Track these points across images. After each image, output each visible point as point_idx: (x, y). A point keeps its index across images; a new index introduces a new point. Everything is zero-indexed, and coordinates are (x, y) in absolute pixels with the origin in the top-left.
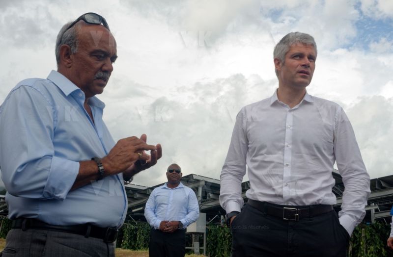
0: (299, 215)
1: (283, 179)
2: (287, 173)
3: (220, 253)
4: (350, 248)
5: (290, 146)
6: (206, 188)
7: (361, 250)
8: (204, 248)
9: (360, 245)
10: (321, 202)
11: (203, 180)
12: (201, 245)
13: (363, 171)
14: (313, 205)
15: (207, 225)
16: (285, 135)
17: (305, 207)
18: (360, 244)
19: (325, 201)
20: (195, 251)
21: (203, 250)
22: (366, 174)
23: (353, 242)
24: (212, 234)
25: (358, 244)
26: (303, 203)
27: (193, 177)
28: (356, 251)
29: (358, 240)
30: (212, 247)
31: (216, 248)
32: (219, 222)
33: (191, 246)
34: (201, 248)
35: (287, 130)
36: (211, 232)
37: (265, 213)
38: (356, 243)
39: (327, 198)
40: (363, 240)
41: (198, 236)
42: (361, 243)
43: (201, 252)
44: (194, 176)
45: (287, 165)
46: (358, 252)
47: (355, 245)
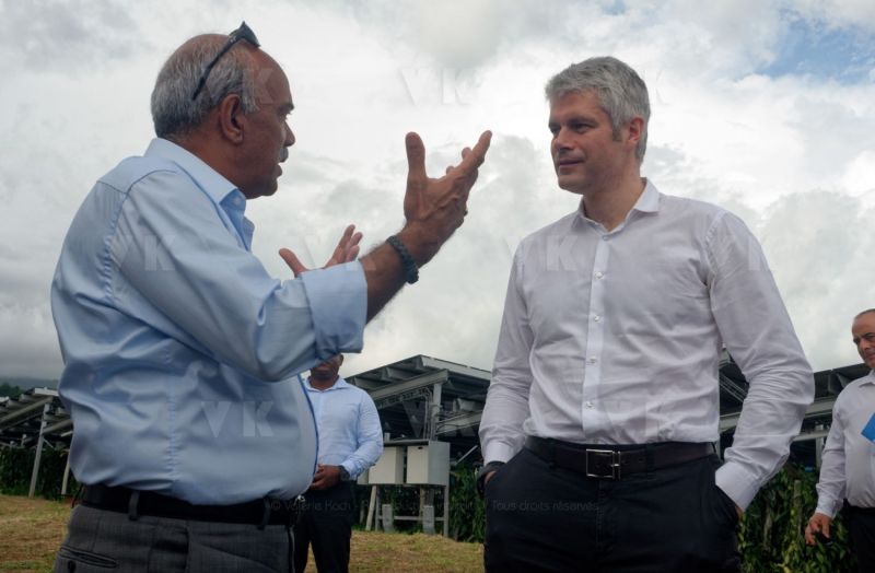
0: (621, 465)
1: (581, 391)
2: (592, 378)
3: (479, 531)
4: (768, 523)
5: (601, 320)
6: (451, 386)
7: (791, 527)
8: (445, 518)
9: (788, 516)
10: (670, 435)
11: (444, 370)
12: (439, 513)
13: (792, 355)
14: (655, 444)
15: (453, 468)
16: (589, 295)
17: (634, 447)
18: (789, 512)
19: (682, 435)
20: (426, 525)
21: (442, 523)
22: (801, 362)
23: (775, 510)
24: (464, 488)
25: (785, 513)
26: (628, 438)
27: (421, 362)
28: (780, 529)
29: (786, 504)
30: (464, 516)
31: (471, 519)
32: (478, 460)
33: (417, 514)
34: (439, 519)
35: (594, 284)
36: (461, 484)
37: (551, 464)
38: (781, 512)
39: (684, 427)
40: (796, 505)
41: (433, 493)
42: (793, 512)
43: (438, 527)
44: (423, 359)
45: (593, 361)
46: (784, 532)
47: (778, 517)
